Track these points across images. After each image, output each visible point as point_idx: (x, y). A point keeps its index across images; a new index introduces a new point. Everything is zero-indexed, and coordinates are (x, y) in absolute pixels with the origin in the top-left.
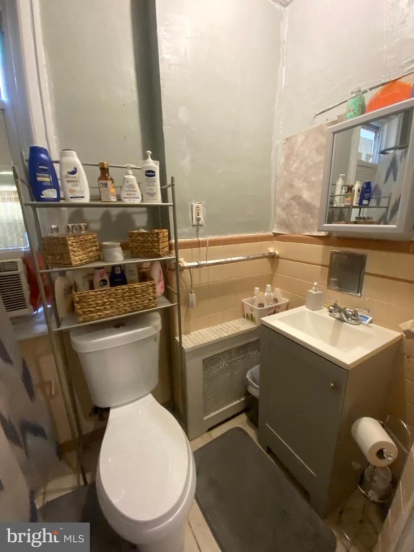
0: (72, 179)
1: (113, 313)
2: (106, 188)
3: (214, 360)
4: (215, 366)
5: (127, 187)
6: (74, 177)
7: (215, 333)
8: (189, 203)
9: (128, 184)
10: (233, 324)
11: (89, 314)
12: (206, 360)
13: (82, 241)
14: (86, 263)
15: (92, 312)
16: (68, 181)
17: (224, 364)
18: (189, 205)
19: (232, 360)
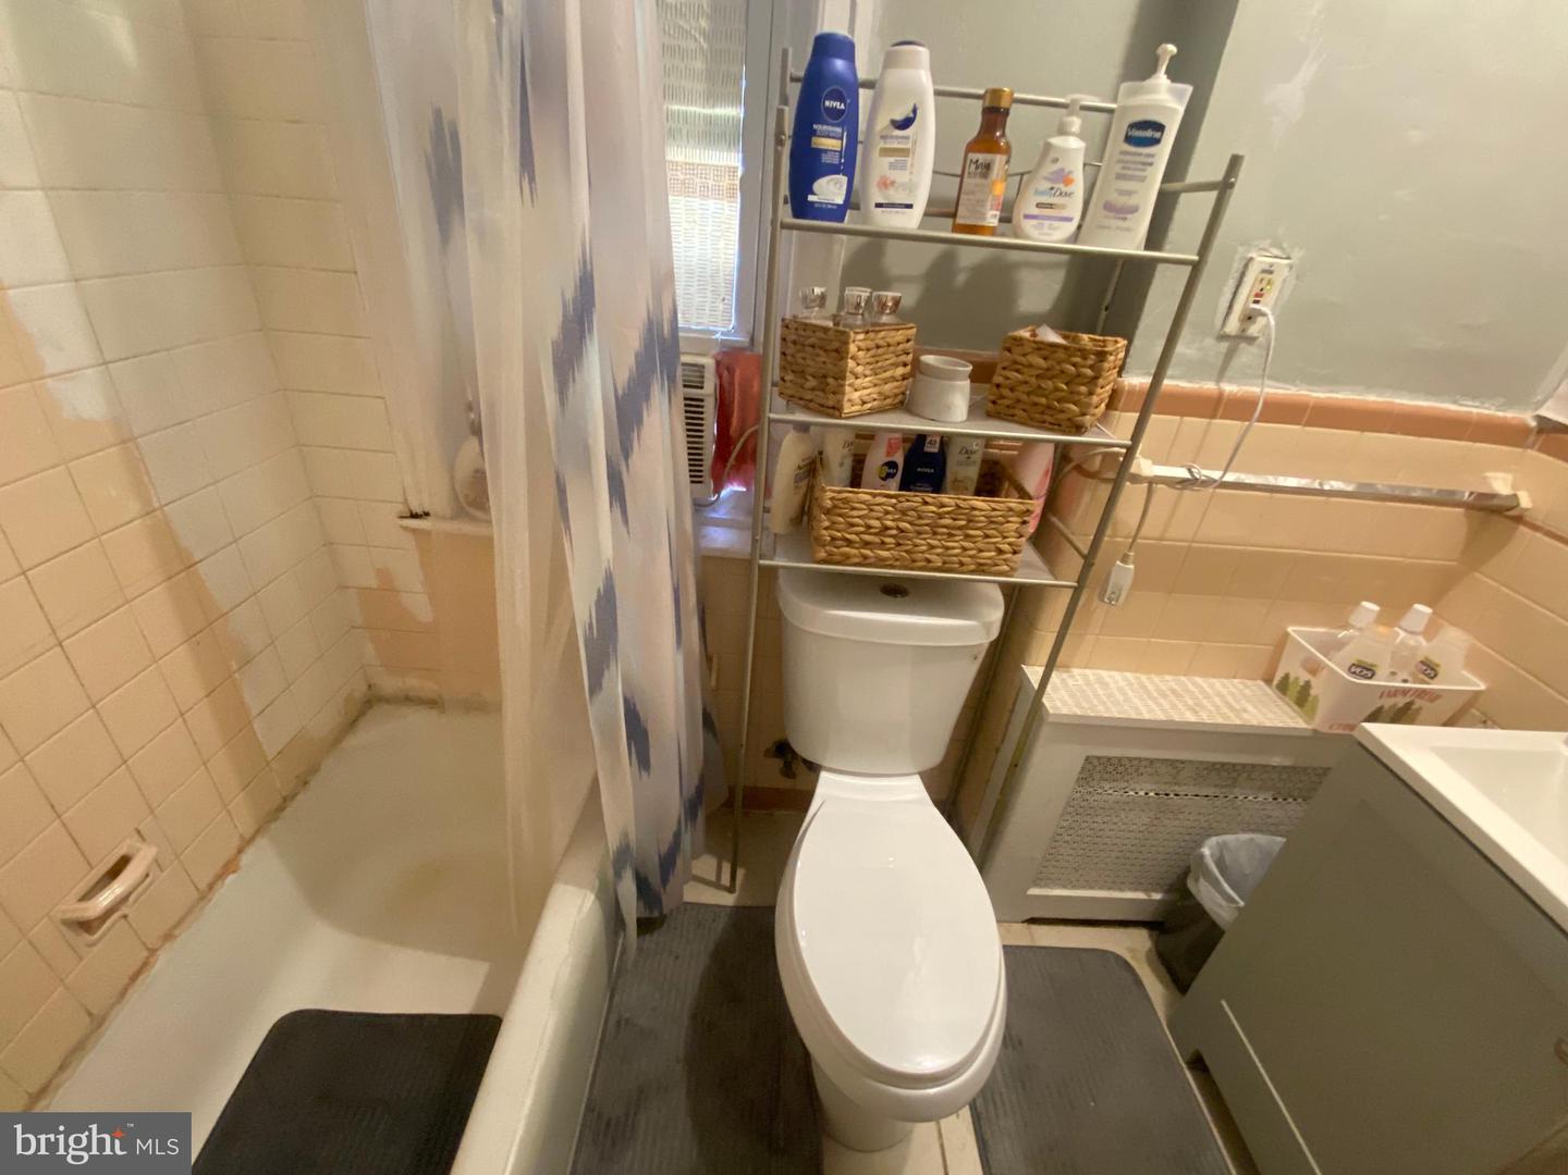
0: (896, 146)
1: (897, 560)
2: (983, 181)
3: (1121, 769)
4: (1113, 784)
5: (1047, 179)
6: (903, 137)
7: (1154, 700)
8: (1240, 249)
9: (1055, 167)
10: (1224, 691)
11: (843, 546)
12: (1096, 762)
13: (878, 347)
14: (873, 412)
15: (849, 543)
16: (886, 152)
17: (1143, 789)
18: (1237, 257)
19: (1176, 788)
